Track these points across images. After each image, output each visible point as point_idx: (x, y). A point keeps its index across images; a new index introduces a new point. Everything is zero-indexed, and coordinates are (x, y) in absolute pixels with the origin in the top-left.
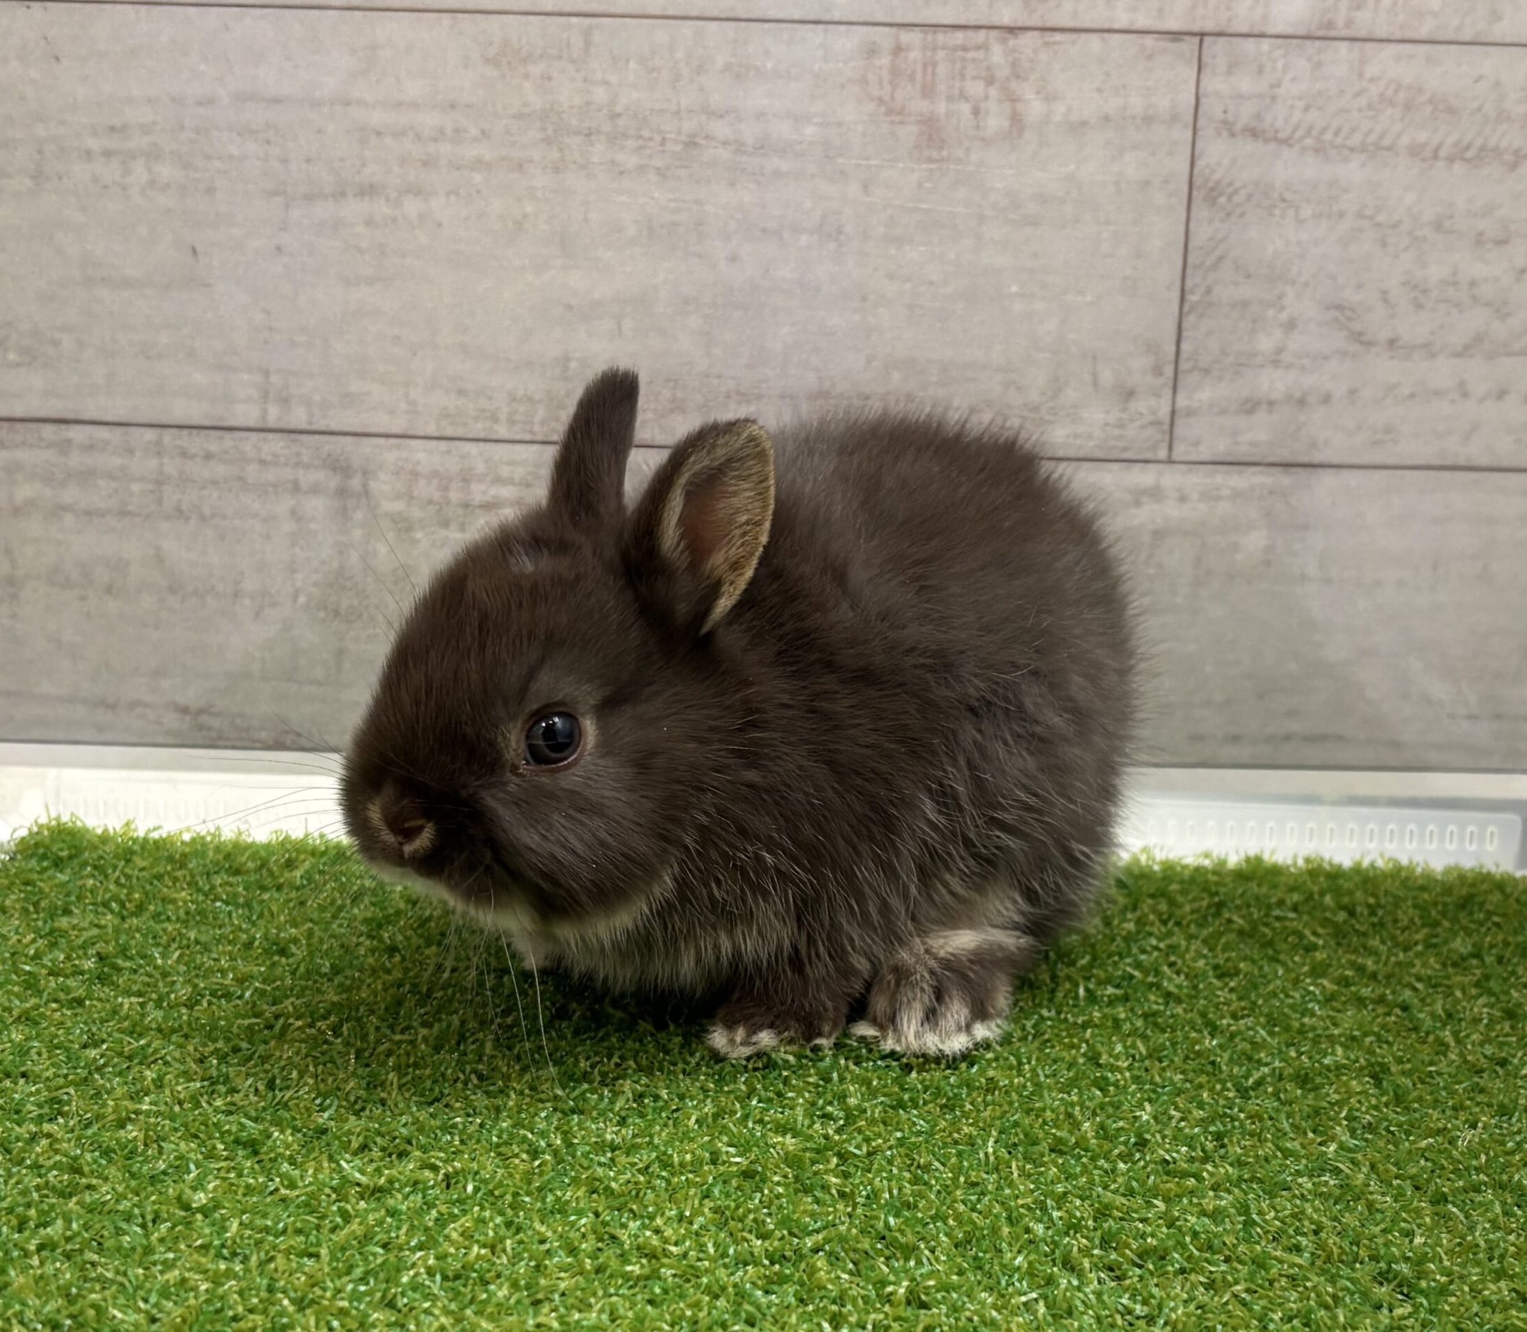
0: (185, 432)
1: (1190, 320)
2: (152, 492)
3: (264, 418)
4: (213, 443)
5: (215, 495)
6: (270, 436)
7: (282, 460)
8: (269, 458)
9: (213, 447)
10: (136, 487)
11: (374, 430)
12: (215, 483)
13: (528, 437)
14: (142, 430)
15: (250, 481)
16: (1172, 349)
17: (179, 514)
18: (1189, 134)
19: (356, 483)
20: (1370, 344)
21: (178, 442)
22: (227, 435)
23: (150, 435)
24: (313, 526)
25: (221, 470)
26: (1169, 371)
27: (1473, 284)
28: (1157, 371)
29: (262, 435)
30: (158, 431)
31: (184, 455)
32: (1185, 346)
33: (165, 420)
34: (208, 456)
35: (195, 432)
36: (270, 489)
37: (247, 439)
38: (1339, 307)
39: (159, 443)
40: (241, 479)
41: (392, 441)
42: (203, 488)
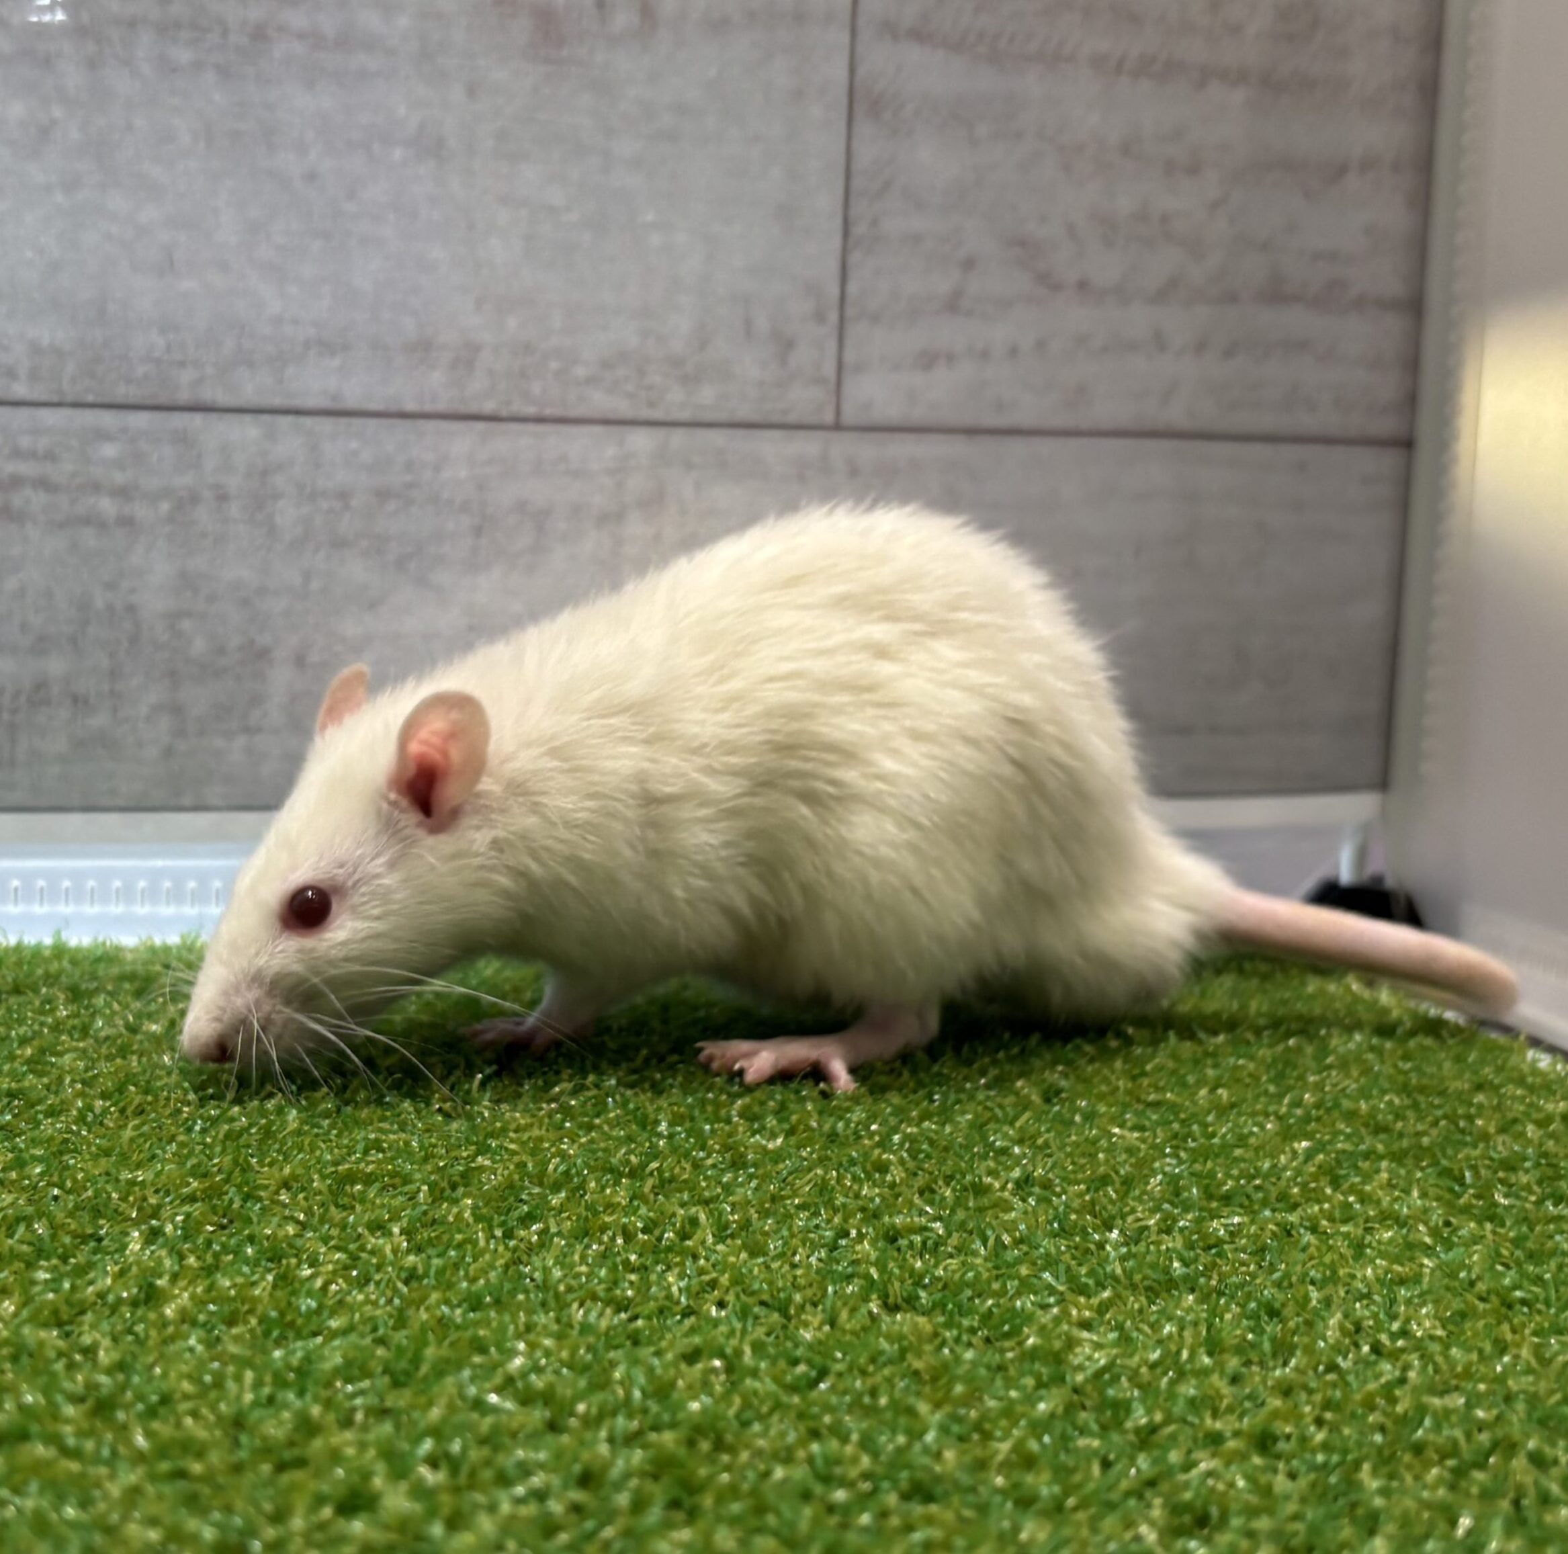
1: (855, 257)
13: (55, 399)
16: (834, 291)
18: (845, 38)
20: (1056, 287)
26: (833, 317)
27: (1165, 219)
28: (820, 317)
32: (853, 288)
38: (1022, 243)
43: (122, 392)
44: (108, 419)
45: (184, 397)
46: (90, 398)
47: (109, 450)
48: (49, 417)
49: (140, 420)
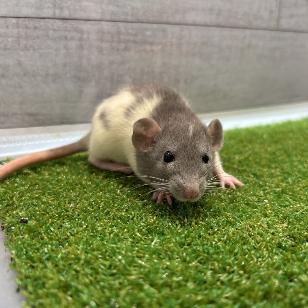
0: (27, 19)
2: (16, 41)
3: (54, 14)
4: (37, 23)
5: (39, 41)
6: (57, 21)
7: (61, 29)
8: (57, 28)
9: (37, 25)
10: (10, 40)
11: (91, 18)
12: (38, 37)
14: (11, 19)
15: (50, 36)
17: (26, 48)
19: (85, 36)
21: (24, 23)
22: (42, 20)
23: (14, 21)
24: (72, 51)
25: (40, 33)
29: (54, 20)
30: (17, 19)
31: (27, 27)
33: (19, 15)
34: (35, 28)
35: (30, 19)
36: (57, 39)
37: (49, 22)
39: (17, 24)
40: (47, 36)
41: (97, 22)
42: (34, 39)
43: (152, 19)
44: (148, 26)
45: (165, 20)
46: (145, 21)
47: (148, 33)
48: (136, 25)
49: (155, 26)
